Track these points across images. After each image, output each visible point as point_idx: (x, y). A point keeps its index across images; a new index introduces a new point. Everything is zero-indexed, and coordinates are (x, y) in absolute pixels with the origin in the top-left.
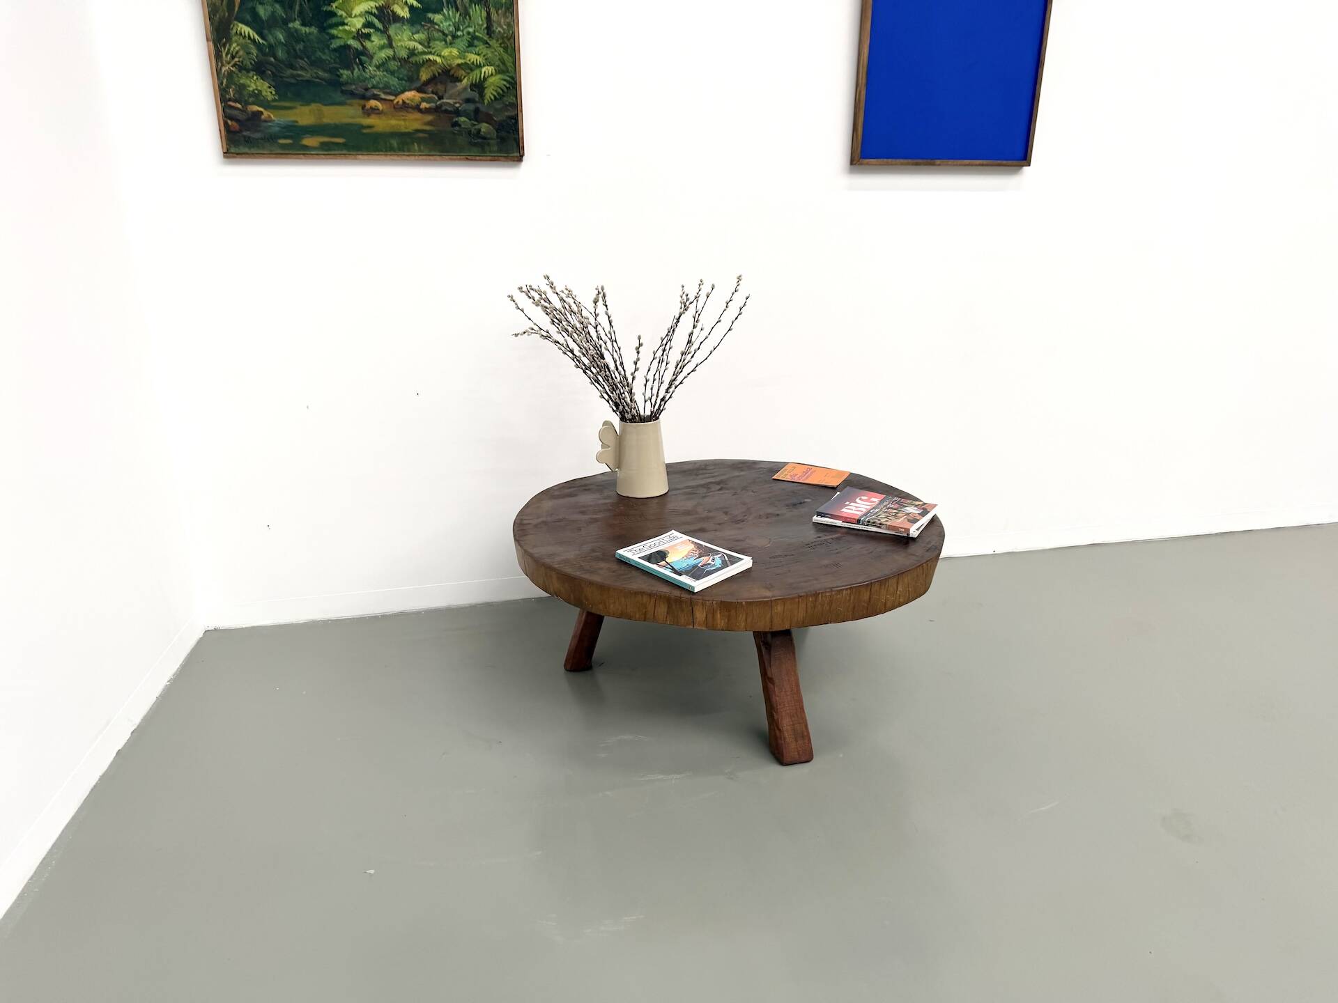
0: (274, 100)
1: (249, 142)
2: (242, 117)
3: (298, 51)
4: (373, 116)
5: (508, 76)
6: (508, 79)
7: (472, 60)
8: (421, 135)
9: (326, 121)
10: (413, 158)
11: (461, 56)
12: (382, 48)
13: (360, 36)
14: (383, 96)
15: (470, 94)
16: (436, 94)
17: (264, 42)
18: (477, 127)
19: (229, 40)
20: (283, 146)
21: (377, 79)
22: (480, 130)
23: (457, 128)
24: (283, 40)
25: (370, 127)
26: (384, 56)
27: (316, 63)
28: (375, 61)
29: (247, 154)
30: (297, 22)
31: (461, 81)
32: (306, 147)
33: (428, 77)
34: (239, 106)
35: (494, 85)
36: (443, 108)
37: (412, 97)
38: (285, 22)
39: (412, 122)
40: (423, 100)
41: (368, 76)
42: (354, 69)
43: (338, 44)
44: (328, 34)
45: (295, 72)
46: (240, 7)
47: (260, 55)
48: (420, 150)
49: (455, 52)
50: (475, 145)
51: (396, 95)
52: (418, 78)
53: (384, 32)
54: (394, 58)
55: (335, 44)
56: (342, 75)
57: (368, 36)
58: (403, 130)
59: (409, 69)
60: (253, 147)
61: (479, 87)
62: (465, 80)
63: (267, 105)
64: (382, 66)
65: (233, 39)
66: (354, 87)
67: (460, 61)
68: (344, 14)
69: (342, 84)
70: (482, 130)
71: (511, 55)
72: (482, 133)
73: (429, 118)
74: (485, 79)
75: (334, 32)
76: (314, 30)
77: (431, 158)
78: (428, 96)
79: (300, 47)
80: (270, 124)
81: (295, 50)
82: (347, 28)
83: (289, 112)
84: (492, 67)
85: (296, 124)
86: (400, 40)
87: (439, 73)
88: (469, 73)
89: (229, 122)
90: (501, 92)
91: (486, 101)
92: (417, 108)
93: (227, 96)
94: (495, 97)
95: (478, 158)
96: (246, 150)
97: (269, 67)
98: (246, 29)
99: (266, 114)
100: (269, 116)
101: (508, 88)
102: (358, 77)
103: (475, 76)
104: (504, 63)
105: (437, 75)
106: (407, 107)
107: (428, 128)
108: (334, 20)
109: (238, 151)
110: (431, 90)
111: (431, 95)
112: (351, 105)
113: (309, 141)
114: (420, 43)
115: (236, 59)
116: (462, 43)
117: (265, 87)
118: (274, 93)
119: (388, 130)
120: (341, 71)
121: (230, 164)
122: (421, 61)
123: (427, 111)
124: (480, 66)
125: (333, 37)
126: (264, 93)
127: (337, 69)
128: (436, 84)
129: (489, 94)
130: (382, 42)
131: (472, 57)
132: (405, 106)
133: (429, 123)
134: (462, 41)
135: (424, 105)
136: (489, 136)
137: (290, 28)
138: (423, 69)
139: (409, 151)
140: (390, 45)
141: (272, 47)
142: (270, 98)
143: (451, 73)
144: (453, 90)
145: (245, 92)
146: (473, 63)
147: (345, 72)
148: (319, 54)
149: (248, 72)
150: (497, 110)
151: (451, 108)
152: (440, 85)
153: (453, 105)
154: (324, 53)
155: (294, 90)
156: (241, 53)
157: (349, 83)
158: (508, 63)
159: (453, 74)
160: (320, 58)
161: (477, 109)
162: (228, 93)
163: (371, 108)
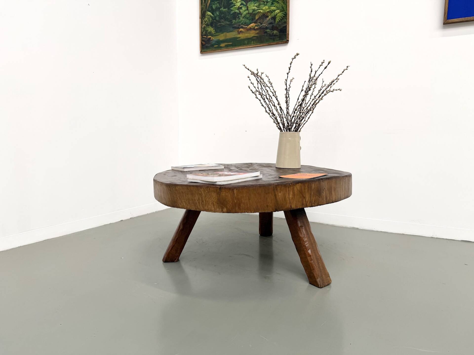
0: (214, 33)
1: (207, 48)
2: (206, 40)
3: (222, 17)
4: (241, 34)
5: (284, 12)
7: (272, 9)
8: (254, 38)
9: (227, 38)
10: (251, 46)
11: (269, 8)
12: (245, 11)
13: (239, 8)
14: (244, 27)
15: (271, 21)
17: (214, 16)
18: (273, 32)
19: (205, 18)
20: (216, 48)
21: (243, 21)
22: (273, 33)
23: (266, 34)
24: (218, 14)
25: (240, 38)
26: (245, 13)
27: (226, 19)
28: (243, 16)
29: (206, 51)
30: (222, 8)
31: (268, 17)
32: (221, 47)
33: (258, 18)
34: (205, 37)
35: (279, 17)
36: (262, 27)
37: (253, 25)
38: (219, 8)
39: (252, 34)
40: (256, 26)
41: (240, 21)
42: (236, 19)
43: (233, 12)
44: (231, 10)
45: (221, 24)
46: (208, 7)
47: (212, 20)
48: (254, 44)
49: (267, 7)
50: (271, 39)
51: (248, 26)
52: (255, 19)
53: (246, 5)
54: (248, 13)
55: (232, 12)
56: (233, 22)
57: (241, 8)
58: (249, 37)
59: (252, 17)
60: (207, 49)
61: (274, 18)
62: (270, 17)
63: (212, 35)
64: (244, 17)
65: (206, 17)
66: (236, 25)
67: (268, 10)
68: (235, 2)
69: (233, 25)
70: (274, 33)
71: (285, 5)
72: (274, 34)
73: (257, 31)
74: (276, 15)
75: (232, 9)
76: (227, 9)
77: (257, 46)
79: (223, 15)
80: (213, 41)
81: (221, 17)
82: (235, 6)
84: (279, 10)
85: (219, 40)
86: (250, 7)
88: (271, 14)
89: (203, 42)
90: (281, 18)
91: (276, 23)
92: (254, 29)
94: (279, 20)
95: (272, 44)
96: (206, 50)
97: (214, 23)
98: (209, 13)
99: (212, 38)
100: (213, 39)
102: (237, 22)
103: (273, 14)
104: (283, 8)
105: (261, 16)
106: (251, 29)
108: (232, 5)
109: (204, 51)
110: (258, 22)
111: (259, 24)
112: (235, 31)
113: (223, 45)
114: (256, 7)
115: (206, 23)
116: (269, 4)
117: (213, 30)
118: (214, 31)
119: (245, 38)
120: (233, 21)
121: (203, 55)
122: (256, 12)
123: (257, 29)
124: (275, 11)
125: (232, 10)
126: (212, 32)
127: (232, 20)
128: (260, 20)
129: (277, 20)
130: (245, 9)
131: (273, 8)
132: (250, 29)
133: (257, 34)
134: (269, 3)
135: (256, 27)
136: (276, 35)
137: (220, 10)
138: (257, 15)
139: (250, 44)
140: (247, 9)
141: (215, 17)
142: (213, 33)
143: (265, 15)
144: (266, 21)
145: (207, 32)
146: (273, 10)
147: (234, 21)
148: (227, 16)
149: (209, 26)
150: (280, 25)
151: (265, 27)
152: (261, 20)
153: (265, 26)
154: (229, 16)
155: (220, 29)
156: (207, 20)
157: (234, 24)
158: (284, 8)
159: (266, 15)
160: (228, 18)
161: (273, 26)
162: (203, 33)
163: (240, 31)
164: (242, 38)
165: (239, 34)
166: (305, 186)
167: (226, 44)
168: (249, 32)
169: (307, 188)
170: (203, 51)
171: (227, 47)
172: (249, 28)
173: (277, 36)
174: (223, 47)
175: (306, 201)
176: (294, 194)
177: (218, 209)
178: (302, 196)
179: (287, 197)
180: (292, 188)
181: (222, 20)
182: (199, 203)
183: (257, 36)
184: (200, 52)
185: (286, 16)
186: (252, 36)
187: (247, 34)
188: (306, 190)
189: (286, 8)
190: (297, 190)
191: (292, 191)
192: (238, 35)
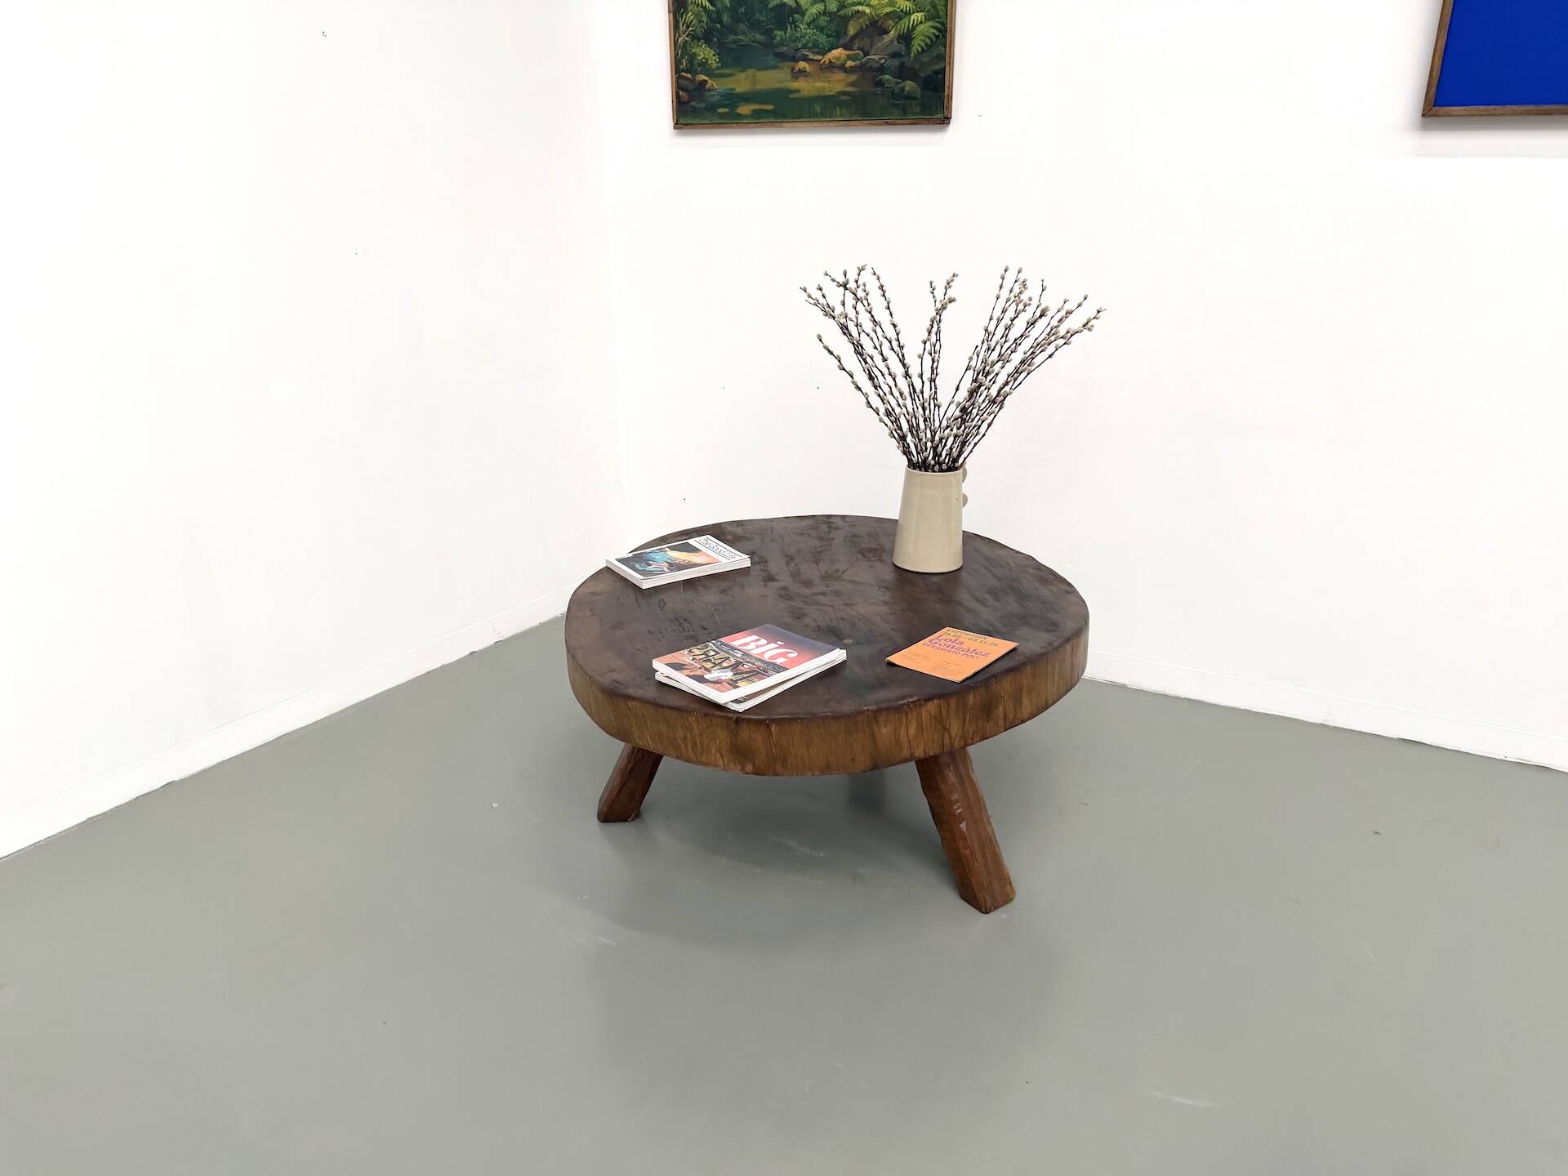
0: (718, 68)
1: (695, 112)
2: (691, 87)
3: (740, 14)
4: (800, 79)
5: (938, 22)
6: (939, 25)
7: (901, 8)
8: (844, 98)
9: (759, 87)
10: (833, 124)
12: (814, 2)
14: (811, 56)
15: (896, 47)
16: (862, 49)
17: (714, 9)
18: (900, 86)
19: (686, 10)
20: (722, 116)
21: (807, 38)
22: (903, 89)
23: (881, 88)
24: (729, 5)
25: (798, 91)
26: (815, 11)
27: (754, 26)
28: (807, 19)
29: (693, 124)
31: (887, 32)
32: (740, 116)
33: (856, 31)
34: (690, 76)
35: (923, 35)
36: (868, 66)
37: (839, 55)
39: (836, 84)
40: (849, 57)
41: (799, 36)
42: (787, 29)
43: (775, 3)
45: (737, 37)
47: (709, 22)
48: (841, 115)
50: (896, 106)
51: (823, 54)
52: (846, 33)
54: (824, 14)
56: (775, 35)
58: (828, 93)
59: (836, 26)
60: (697, 118)
61: (906, 38)
62: (892, 32)
63: (711, 73)
64: (813, 23)
65: (689, 9)
66: (785, 49)
67: (889, 10)
69: (776, 46)
70: (906, 88)
72: (905, 93)
73: (853, 78)
74: (914, 28)
77: (851, 123)
78: (855, 52)
79: (743, 9)
80: (712, 93)
81: (737, 13)
83: (730, 79)
84: (922, 14)
85: (734, 92)
87: (866, 25)
88: (897, 23)
89: (681, 93)
90: (929, 42)
91: (912, 55)
92: (843, 68)
93: (681, 67)
94: (922, 48)
95: (898, 122)
96: (692, 121)
97: (714, 33)
99: (710, 82)
100: (712, 85)
101: (937, 37)
102: (790, 37)
103: (904, 25)
104: (934, 7)
105: (864, 27)
106: (833, 67)
107: (850, 89)
109: (685, 122)
110: (857, 45)
111: (858, 51)
112: (782, 68)
113: (744, 109)
115: (690, 29)
117: (711, 55)
118: (717, 60)
119: (813, 94)
120: (776, 32)
121: (686, 135)
122: (850, 13)
123: (852, 70)
126: (710, 62)
127: (772, 30)
128: (863, 38)
129: (917, 44)
131: (902, 4)
132: (831, 66)
133: (852, 84)
135: (850, 63)
136: (912, 96)
138: (852, 22)
139: (831, 117)
141: (719, 13)
142: (714, 67)
143: (880, 23)
144: (879, 44)
145: (696, 62)
146: (902, 11)
147: (779, 33)
148: (757, 15)
149: (699, 41)
150: (923, 64)
151: (876, 66)
152: (866, 39)
153: (878, 62)
154: (761, 14)
155: (735, 57)
156: (694, 22)
157: (782, 44)
158: (939, 7)
159: (881, 26)
160: (759, 20)
161: (902, 65)
162: (682, 63)
163: (799, 70)
164: (804, 93)
165: (797, 78)
167: (756, 107)
168: (827, 74)
170: (681, 121)
171: (759, 118)
172: (827, 62)
173: (915, 98)
174: (747, 117)
175: (951, 738)
176: (920, 727)
177: (732, 765)
178: (941, 727)
179: (901, 736)
180: (915, 713)
181: (742, 27)
182: (686, 746)
183: (853, 92)
184: (672, 124)
185: (945, 37)
186: (837, 90)
187: (821, 81)
189: (944, 10)
190: (928, 715)
192: (792, 81)
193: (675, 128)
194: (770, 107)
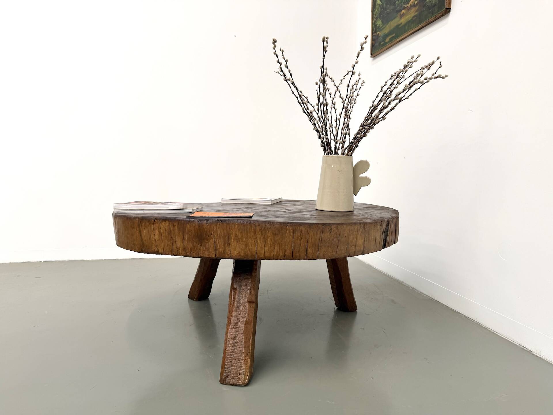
1: (376, 48)
2: (375, 38)
4: (402, 18)
8: (414, 19)
9: (391, 28)
14: (405, 6)
19: (375, 9)
20: (382, 45)
22: (432, 3)
23: (425, 8)
25: (401, 23)
27: (391, 3)
34: (375, 34)
37: (413, 1)
39: (412, 14)
45: (387, 11)
47: (381, 9)
48: (413, 27)
50: (430, 13)
51: (409, 3)
56: (396, 4)
58: (410, 19)
63: (380, 30)
65: (376, 7)
66: (399, 8)
69: (396, 8)
73: (417, 8)
80: (380, 38)
81: (387, 2)
83: (384, 29)
85: (385, 34)
89: (373, 42)
92: (414, 5)
93: (373, 32)
97: (382, 13)
98: (379, 1)
100: (380, 34)
102: (400, 2)
106: (411, 7)
107: (416, 14)
112: (397, 17)
113: (387, 39)
115: (376, 15)
117: (380, 22)
118: (382, 24)
119: (406, 22)
120: (396, 2)
123: (417, 5)
126: (380, 25)
133: (417, 11)
135: (416, 2)
141: (383, 4)
142: (381, 27)
145: (377, 27)
149: (378, 19)
155: (386, 19)
156: (377, 12)
163: (402, 14)
166: (174, 226)
167: (391, 37)
168: (409, 11)
169: (177, 228)
170: (373, 53)
171: (391, 41)
172: (409, 6)
173: (436, 5)
174: (388, 42)
175: (177, 248)
176: (160, 234)
178: (171, 239)
179: (152, 237)
180: (157, 225)
181: (388, 6)
184: (370, 55)
186: (412, 17)
187: (408, 15)
188: (177, 232)
190: (164, 229)
191: (158, 230)
192: (400, 20)
193: (371, 57)
194: (394, 35)
